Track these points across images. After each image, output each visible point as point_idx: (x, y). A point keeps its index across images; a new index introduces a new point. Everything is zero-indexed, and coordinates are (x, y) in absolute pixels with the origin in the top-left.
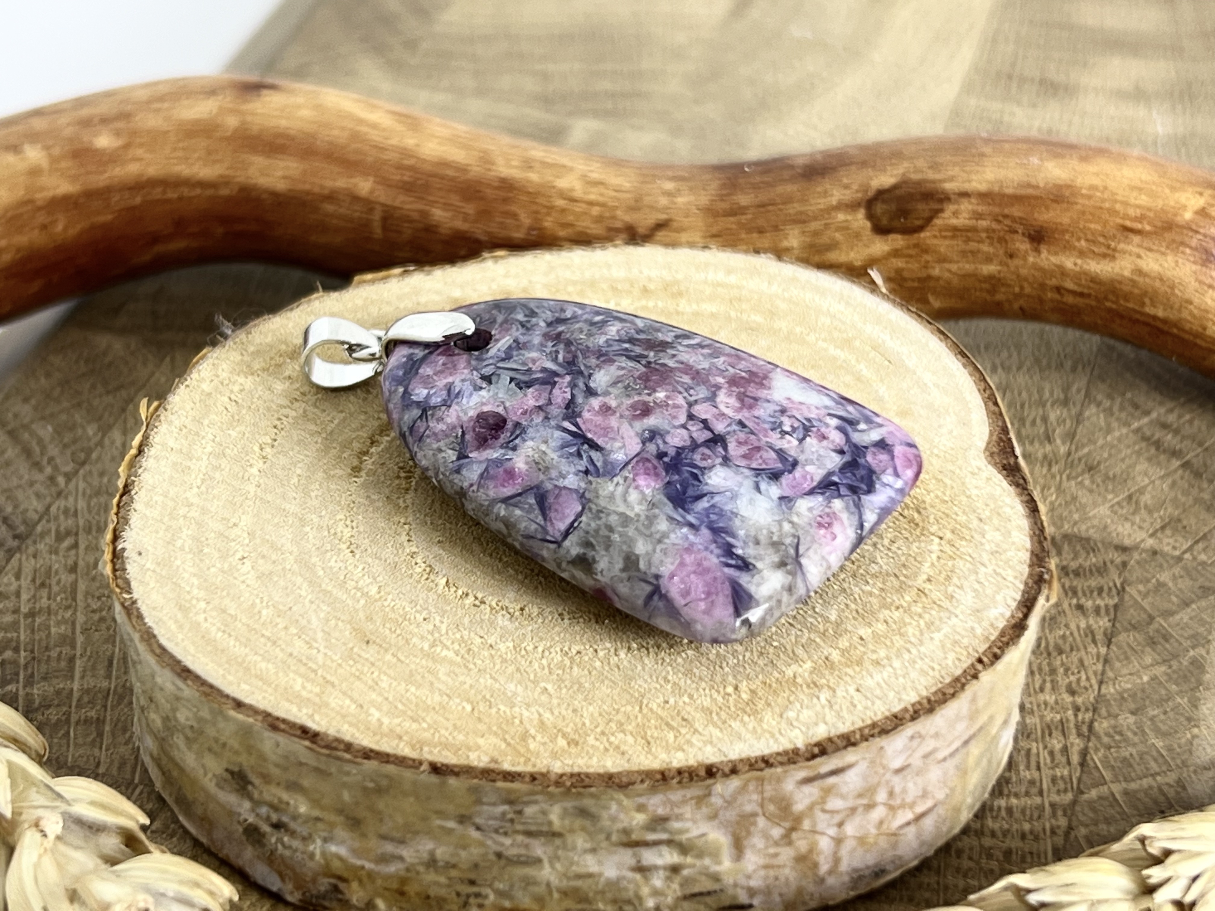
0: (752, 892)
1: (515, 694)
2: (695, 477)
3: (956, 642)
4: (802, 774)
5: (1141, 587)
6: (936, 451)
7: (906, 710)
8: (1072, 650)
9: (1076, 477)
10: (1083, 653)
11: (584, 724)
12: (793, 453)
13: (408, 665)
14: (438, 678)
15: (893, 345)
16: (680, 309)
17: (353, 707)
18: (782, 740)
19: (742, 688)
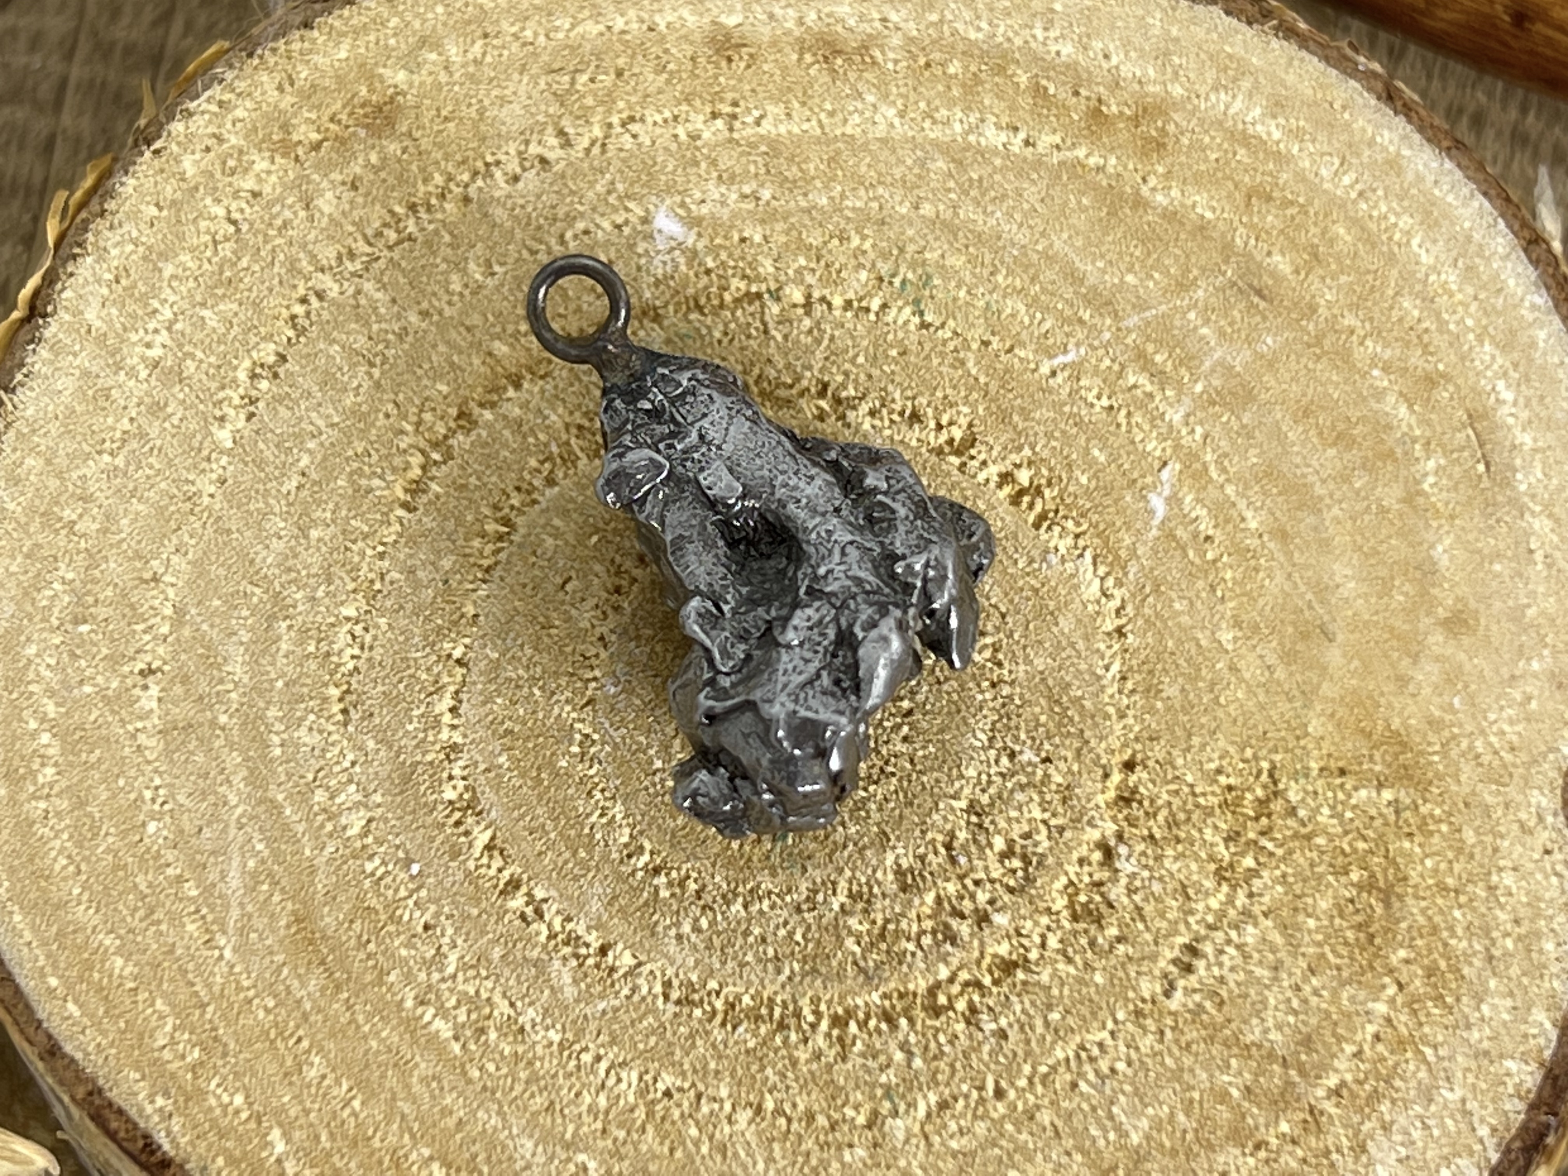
13: (365, 1037)
14: (408, 1087)
15: (1511, 421)
16: (1145, 190)
17: (244, 1115)
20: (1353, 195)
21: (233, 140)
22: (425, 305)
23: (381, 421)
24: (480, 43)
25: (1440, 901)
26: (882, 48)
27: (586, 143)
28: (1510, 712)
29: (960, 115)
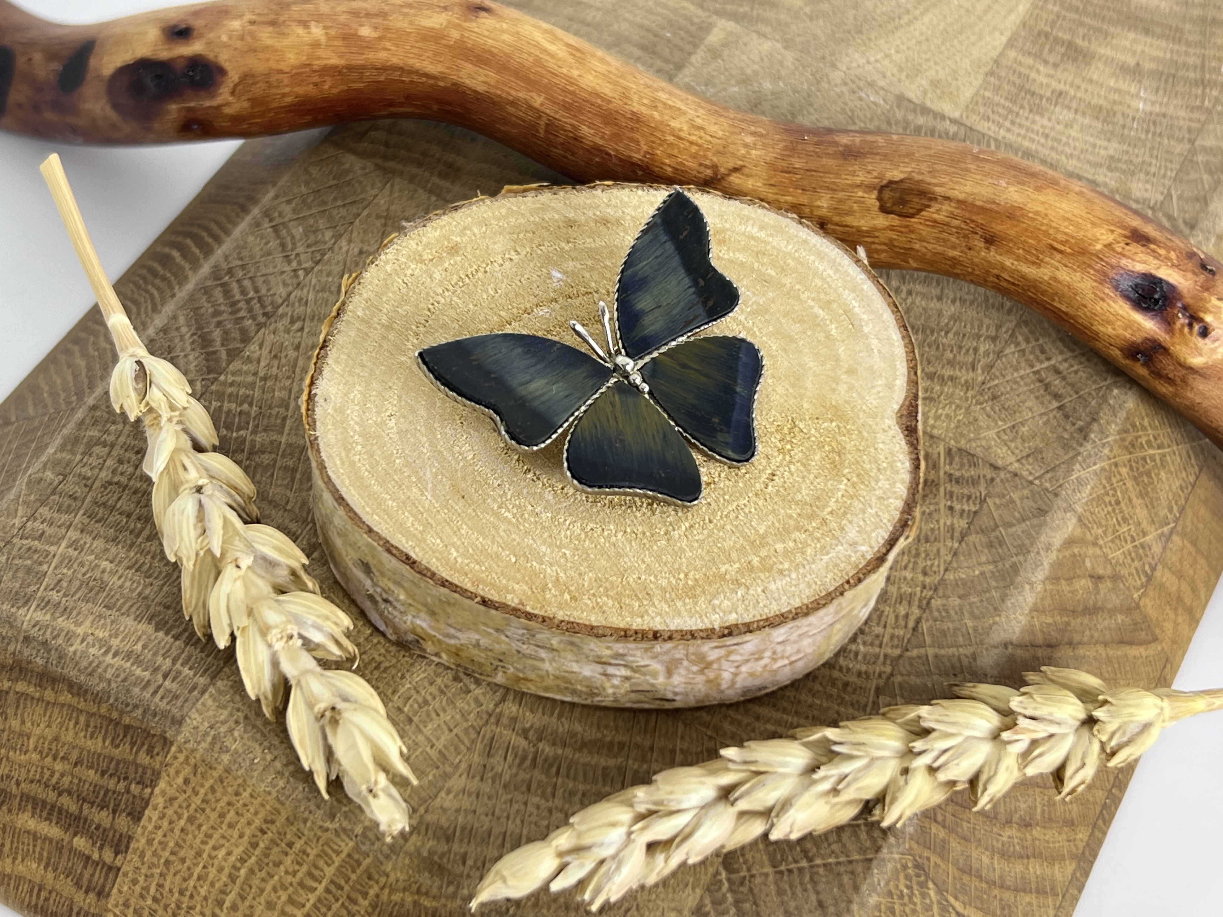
0: (676, 694)
1: (545, 554)
3: (836, 565)
4: (716, 644)
5: (997, 500)
6: (864, 407)
7: (790, 612)
8: (935, 540)
10: (942, 544)
11: (584, 586)
13: (481, 519)
14: (498, 533)
15: (859, 312)
17: (441, 545)
18: (706, 620)
19: (691, 576)
20: (793, 251)
21: (403, 260)
25: (858, 454)
27: (525, 253)
28: (873, 397)
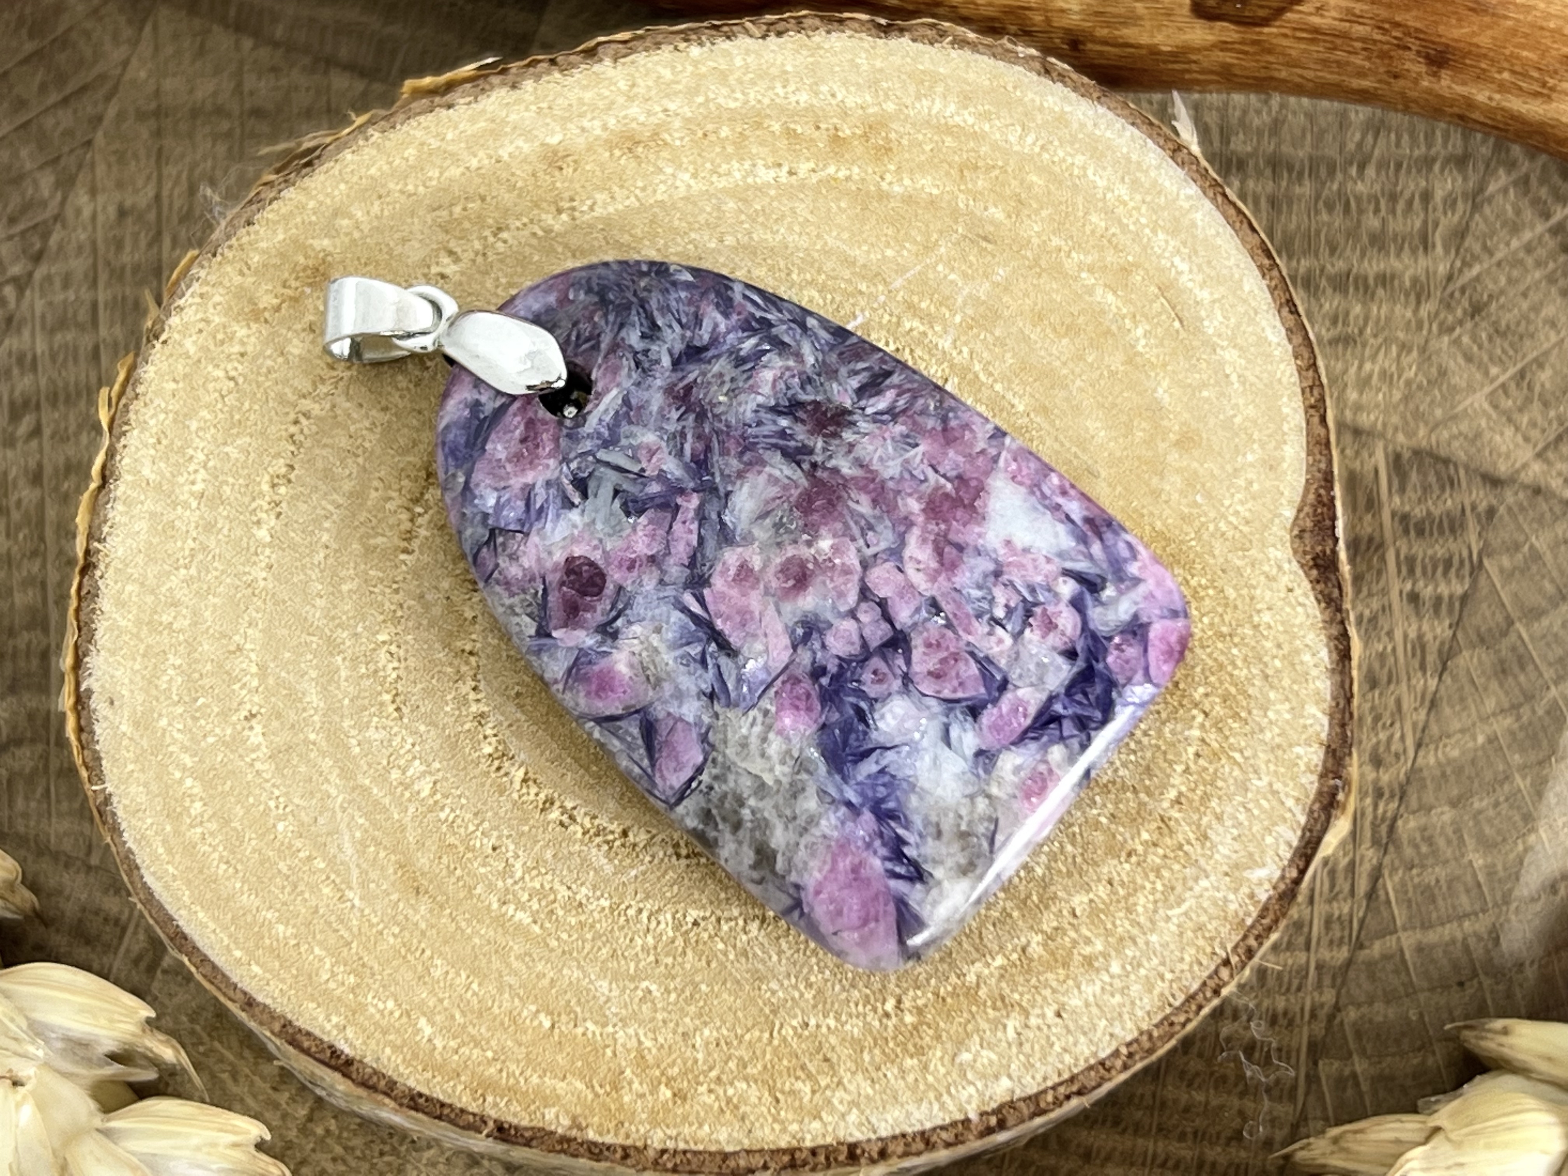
1: (608, 1000)
2: (861, 715)
3: (1200, 928)
5: (1506, 561)
6: (1223, 526)
7: (1116, 1053)
8: (1389, 682)
9: (1451, 330)
10: (1404, 686)
11: (696, 1061)
12: (1003, 663)
13: (470, 938)
14: (508, 965)
15: (1190, 285)
16: (884, 186)
17: (397, 1014)
18: (950, 1105)
19: (907, 1003)
20: (1037, 150)
21: (217, 320)
22: (384, 403)
23: (374, 494)
24: (377, 203)
25: (1220, 645)
26: (667, 131)
27: (472, 255)
28: (1238, 496)
29: (735, 165)
